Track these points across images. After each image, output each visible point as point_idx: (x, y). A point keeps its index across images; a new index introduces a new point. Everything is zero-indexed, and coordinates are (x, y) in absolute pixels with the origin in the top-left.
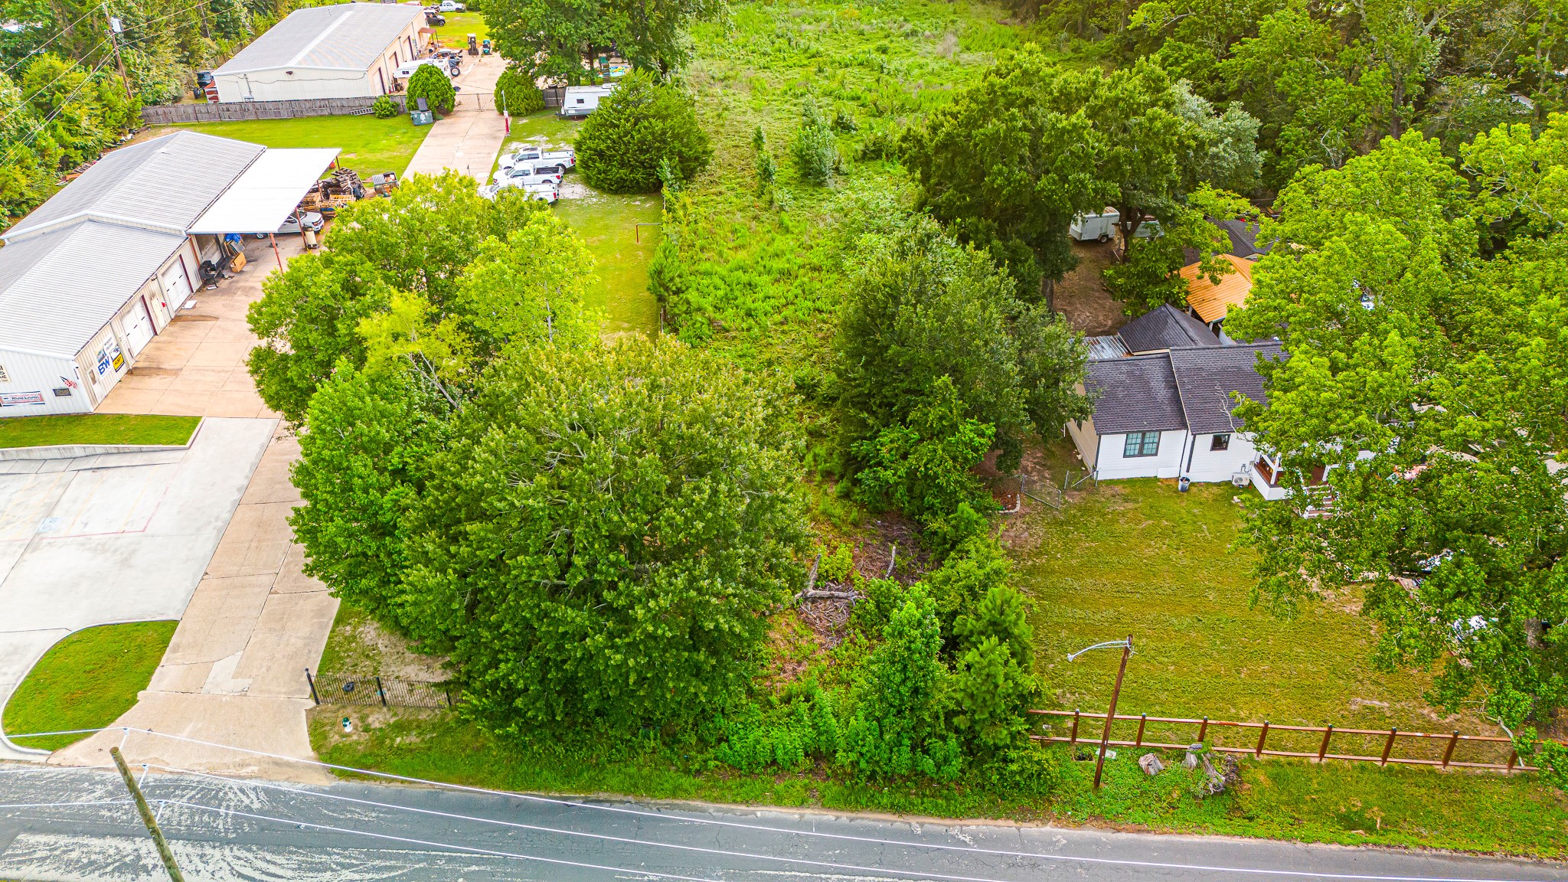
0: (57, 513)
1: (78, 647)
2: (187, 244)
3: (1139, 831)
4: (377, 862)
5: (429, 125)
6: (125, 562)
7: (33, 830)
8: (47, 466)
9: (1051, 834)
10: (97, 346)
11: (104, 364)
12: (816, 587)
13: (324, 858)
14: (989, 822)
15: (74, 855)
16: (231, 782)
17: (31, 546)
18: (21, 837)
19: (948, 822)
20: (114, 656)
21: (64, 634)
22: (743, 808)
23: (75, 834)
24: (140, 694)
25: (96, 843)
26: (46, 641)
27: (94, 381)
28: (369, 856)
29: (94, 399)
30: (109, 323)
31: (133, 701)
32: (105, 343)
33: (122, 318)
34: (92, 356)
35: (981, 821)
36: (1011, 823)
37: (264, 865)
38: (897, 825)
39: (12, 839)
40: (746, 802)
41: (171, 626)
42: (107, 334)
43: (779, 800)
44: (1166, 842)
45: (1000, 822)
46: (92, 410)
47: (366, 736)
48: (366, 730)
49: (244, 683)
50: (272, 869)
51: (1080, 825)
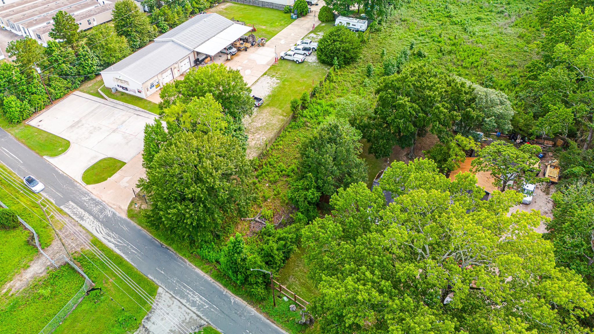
0: (124, 124)
1: (105, 161)
2: (193, 53)
3: (273, 322)
4: (119, 240)
5: (295, 19)
6: (127, 143)
7: (72, 201)
8: (130, 110)
9: (252, 311)
10: (151, 82)
11: (152, 86)
12: (259, 218)
13: (111, 234)
14: (242, 300)
15: (75, 210)
16: (109, 208)
17: (114, 131)
18: (70, 202)
19: (233, 295)
20: (110, 167)
21: (106, 157)
22: (194, 267)
23: (78, 205)
24: (109, 178)
25: (79, 209)
26: (102, 157)
27: (148, 90)
28: (119, 238)
29: (146, 95)
30: (157, 75)
31: (106, 180)
32: (154, 81)
33: (162, 74)
34: (149, 84)
35: (240, 299)
36: (246, 303)
37: (101, 229)
38: (222, 290)
39: (68, 201)
40: (195, 265)
41: (124, 163)
42: (156, 78)
43: (202, 269)
44: (276, 329)
45: (244, 302)
46: (145, 98)
47: (139, 209)
48: (140, 208)
49: (128, 185)
50: (102, 231)
51: (261, 313)
